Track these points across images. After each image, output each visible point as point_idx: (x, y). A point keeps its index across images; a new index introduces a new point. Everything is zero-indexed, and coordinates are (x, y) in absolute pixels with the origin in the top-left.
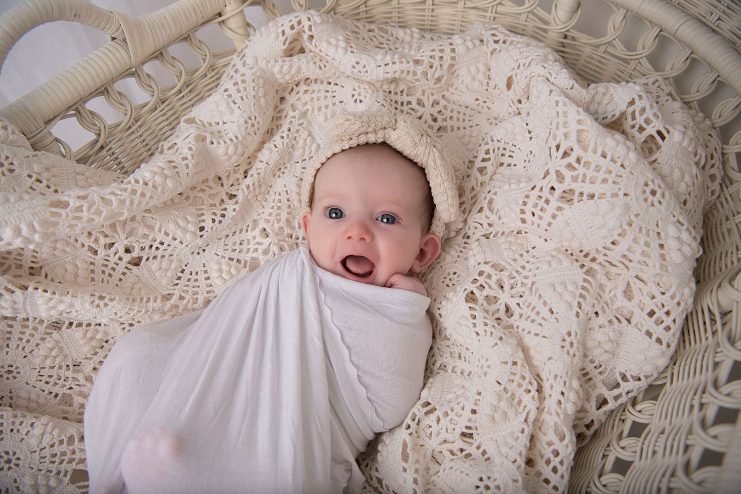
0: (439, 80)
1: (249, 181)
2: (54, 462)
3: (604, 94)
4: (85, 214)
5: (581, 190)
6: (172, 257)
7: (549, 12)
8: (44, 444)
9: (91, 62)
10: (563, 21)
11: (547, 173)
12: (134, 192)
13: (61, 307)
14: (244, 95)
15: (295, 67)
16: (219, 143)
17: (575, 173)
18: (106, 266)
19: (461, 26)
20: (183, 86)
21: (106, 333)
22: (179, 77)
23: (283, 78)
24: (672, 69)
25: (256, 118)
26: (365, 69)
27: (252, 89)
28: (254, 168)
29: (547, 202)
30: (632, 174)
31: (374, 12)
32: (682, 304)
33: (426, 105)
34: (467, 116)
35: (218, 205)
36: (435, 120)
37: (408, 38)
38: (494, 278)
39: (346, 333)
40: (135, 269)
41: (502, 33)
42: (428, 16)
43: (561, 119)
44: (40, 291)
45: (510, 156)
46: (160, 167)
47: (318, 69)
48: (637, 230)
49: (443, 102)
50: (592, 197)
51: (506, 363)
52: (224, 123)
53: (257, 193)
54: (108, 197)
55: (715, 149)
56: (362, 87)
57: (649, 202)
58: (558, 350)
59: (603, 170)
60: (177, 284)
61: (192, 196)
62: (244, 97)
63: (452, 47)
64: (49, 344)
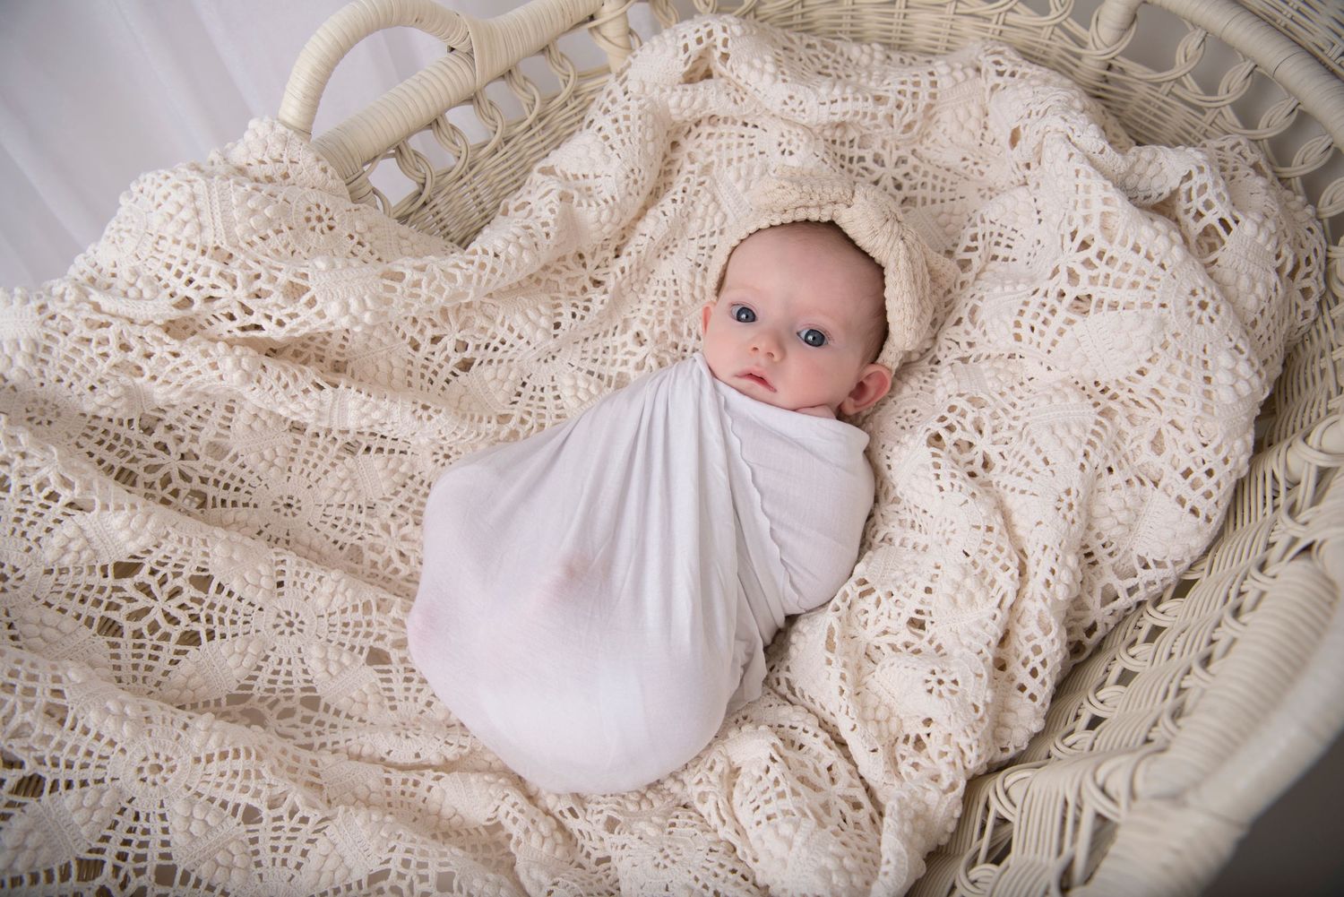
0: (909, 127)
1: (624, 261)
2: (346, 633)
3: (1150, 163)
4: (424, 291)
5: (1102, 296)
6: (512, 363)
7: (1087, 28)
8: (334, 608)
10: (1107, 43)
11: (1055, 272)
12: (483, 266)
13: (376, 415)
14: (626, 137)
15: (699, 100)
16: (589, 205)
17: (1094, 273)
18: (426, 367)
19: (948, 41)
20: (535, 120)
21: (413, 466)
22: (531, 107)
23: (680, 114)
24: (1268, 126)
25: (640, 171)
26: (801, 107)
27: (637, 129)
28: (632, 242)
29: (1053, 312)
30: (1174, 277)
31: (815, 15)
32: (1231, 461)
33: (887, 162)
34: (948, 182)
35: (578, 293)
36: (899, 187)
37: (865, 60)
38: (970, 417)
39: (758, 472)
40: (462, 375)
41: (1010, 60)
42: (898, 24)
43: (1082, 196)
44: (353, 390)
45: (1008, 246)
46: (512, 233)
47: (731, 104)
48: (1174, 355)
49: (912, 160)
50: (1114, 306)
51: (978, 527)
52: (596, 177)
53: (633, 280)
54: (451, 270)
55: (1315, 250)
56: (794, 132)
57: (1195, 318)
58: (1051, 512)
59: (1133, 270)
60: (515, 403)
61: (544, 278)
62: (626, 141)
63: (932, 78)
64: (340, 472)
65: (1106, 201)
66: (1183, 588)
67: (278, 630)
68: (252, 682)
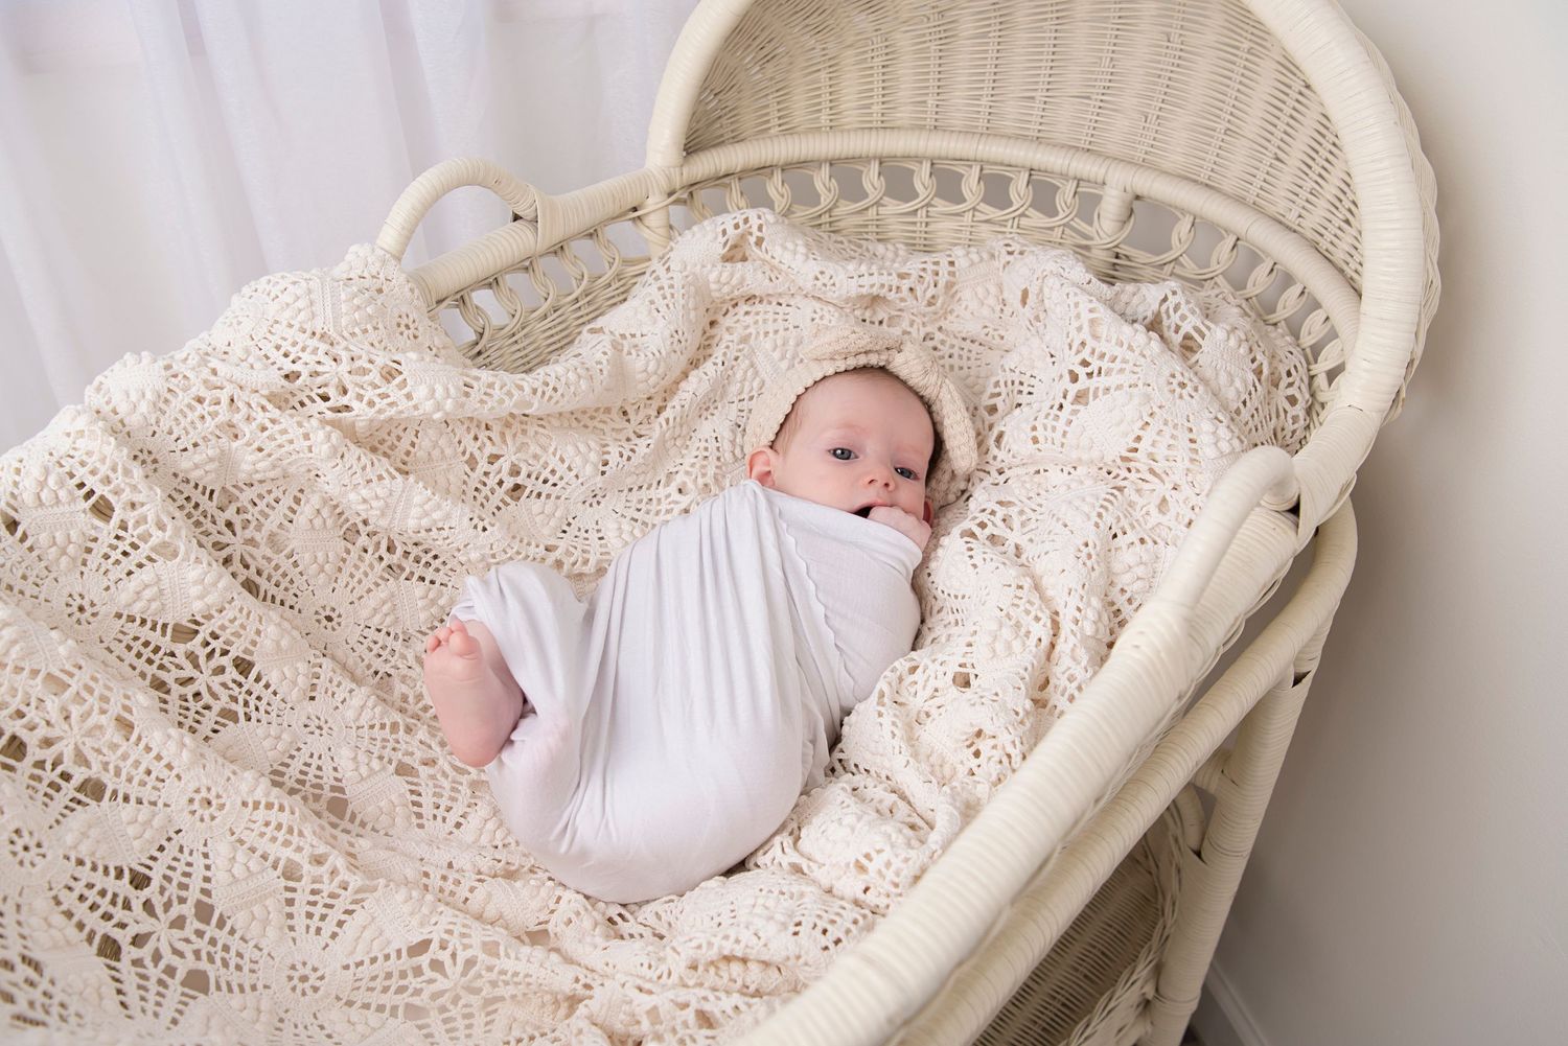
0: (932, 301)
1: (668, 414)
2: (374, 745)
3: (1134, 294)
5: (1097, 385)
6: (559, 502)
7: (1091, 223)
8: (362, 722)
10: (1110, 234)
14: (670, 302)
15: (737, 276)
16: (638, 355)
17: (1089, 369)
18: (479, 491)
20: (581, 294)
23: (719, 290)
25: (683, 333)
26: (832, 282)
27: (680, 296)
28: (676, 398)
29: (1060, 408)
30: (1155, 364)
34: (973, 352)
37: (890, 255)
38: (1000, 515)
40: (512, 503)
43: (1073, 312)
47: (767, 281)
48: (1161, 422)
49: (939, 336)
50: (1107, 390)
51: (1009, 586)
52: (643, 335)
53: (677, 434)
55: (1296, 366)
56: (825, 308)
57: (1177, 395)
58: (1072, 564)
60: (561, 538)
62: (671, 305)
63: (950, 260)
64: (382, 593)
65: (1091, 311)
67: (307, 729)
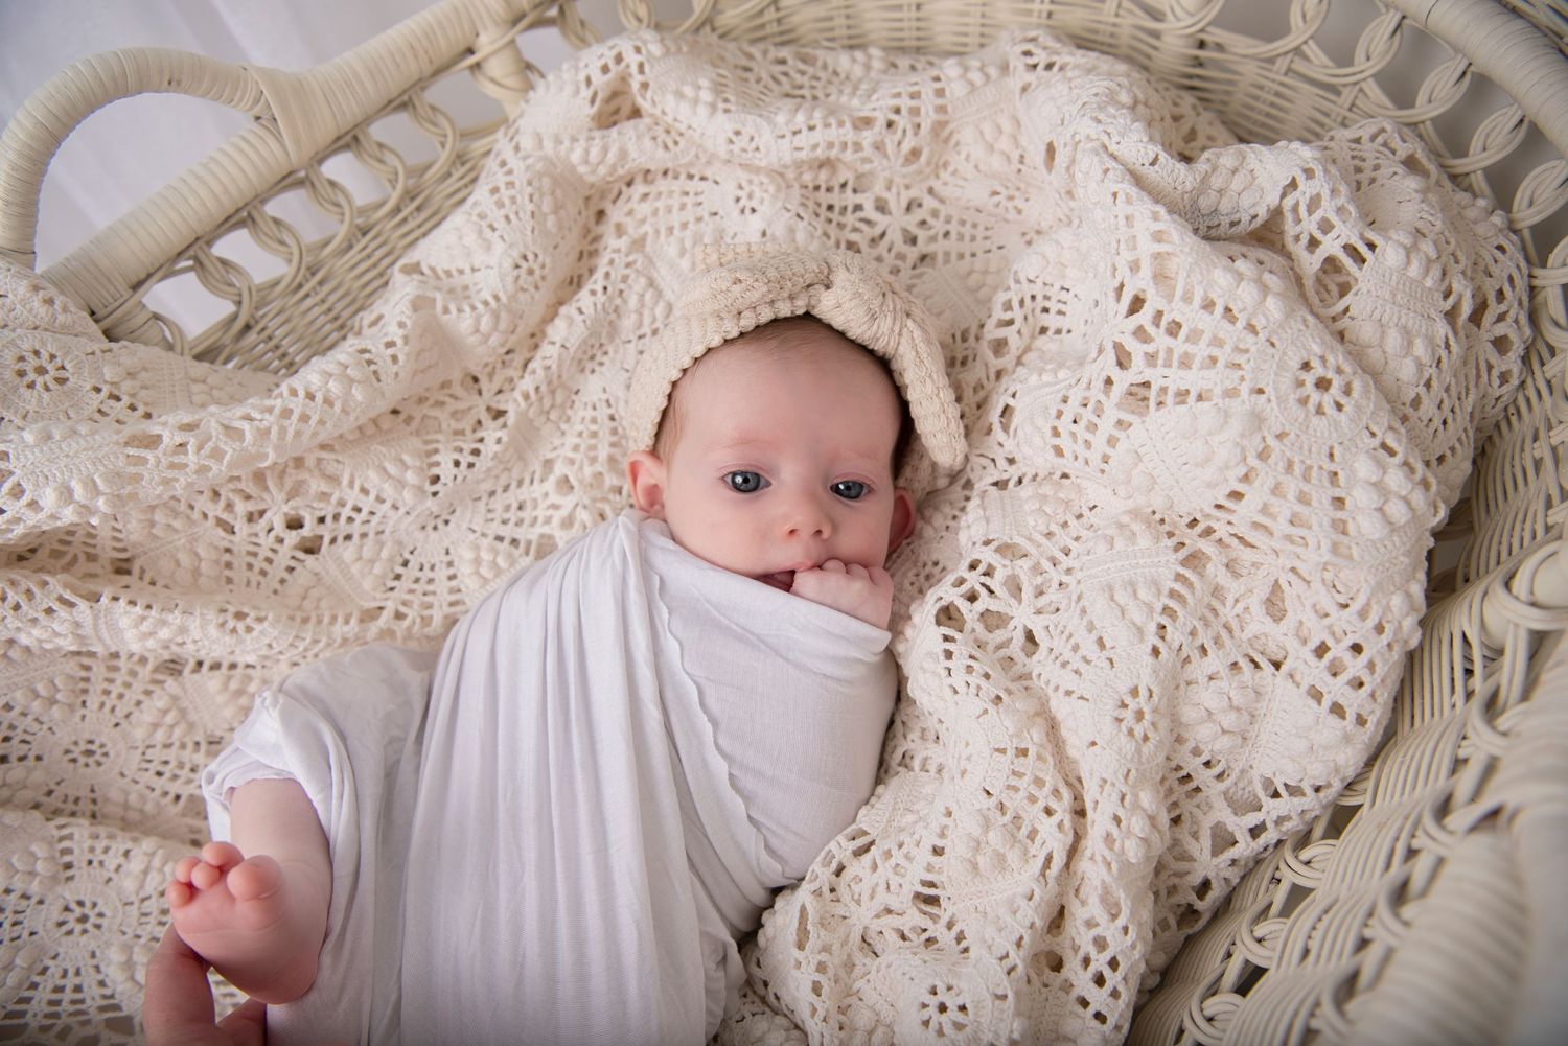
0: (914, 155)
1: (528, 382)
3: (1235, 171)
4: (191, 458)
5: (1164, 382)
6: (382, 537)
8: (148, 890)
9: (213, 166)
10: (1191, 10)
11: (1101, 349)
12: (286, 413)
13: (165, 634)
14: (509, 209)
15: (614, 150)
16: (460, 311)
17: (1150, 348)
18: (255, 555)
19: (982, 35)
20: (402, 199)
22: (393, 182)
23: (593, 172)
24: (1430, 102)
25: (536, 256)
26: (753, 145)
27: (527, 198)
28: (540, 355)
29: (1099, 411)
30: (1273, 345)
31: (796, 19)
32: (1389, 629)
33: (894, 209)
34: (981, 227)
35: (468, 432)
36: (912, 241)
37: (858, 71)
38: (1000, 574)
39: (710, 691)
40: (310, 559)
41: (1045, 48)
42: (910, 19)
43: (1124, 232)
44: (122, 602)
45: (1060, 313)
46: (340, 363)
47: (661, 152)
48: (1281, 467)
49: (929, 202)
50: (1182, 396)
51: (1003, 751)
52: (474, 270)
53: (547, 406)
54: (237, 424)
55: (1511, 279)
56: (756, 180)
57: (1311, 407)
58: (1108, 727)
59: (1206, 338)
60: (392, 589)
61: (418, 415)
62: (513, 217)
63: (938, 85)
64: (159, 701)
65: (1158, 237)
66: (1339, 819)
67: (65, 928)
68: (23, 1007)
